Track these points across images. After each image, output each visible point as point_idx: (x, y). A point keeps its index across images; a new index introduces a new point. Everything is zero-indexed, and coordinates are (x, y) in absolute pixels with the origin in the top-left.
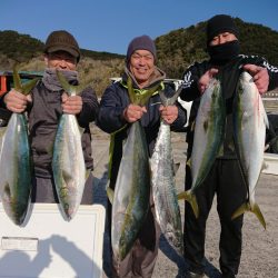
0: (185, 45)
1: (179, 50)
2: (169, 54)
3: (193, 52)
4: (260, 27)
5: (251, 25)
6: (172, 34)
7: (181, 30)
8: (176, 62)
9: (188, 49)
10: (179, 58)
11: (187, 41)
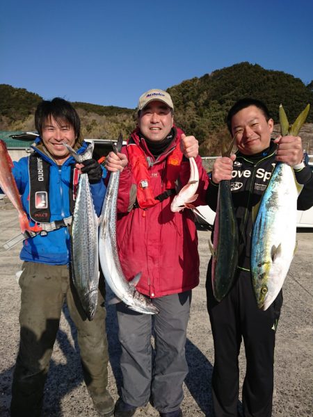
0: (198, 97)
1: (191, 103)
2: (181, 107)
3: (206, 104)
4: (280, 74)
5: (272, 72)
6: (184, 84)
7: (195, 80)
8: (187, 116)
9: (201, 101)
10: (191, 111)
11: (200, 91)
